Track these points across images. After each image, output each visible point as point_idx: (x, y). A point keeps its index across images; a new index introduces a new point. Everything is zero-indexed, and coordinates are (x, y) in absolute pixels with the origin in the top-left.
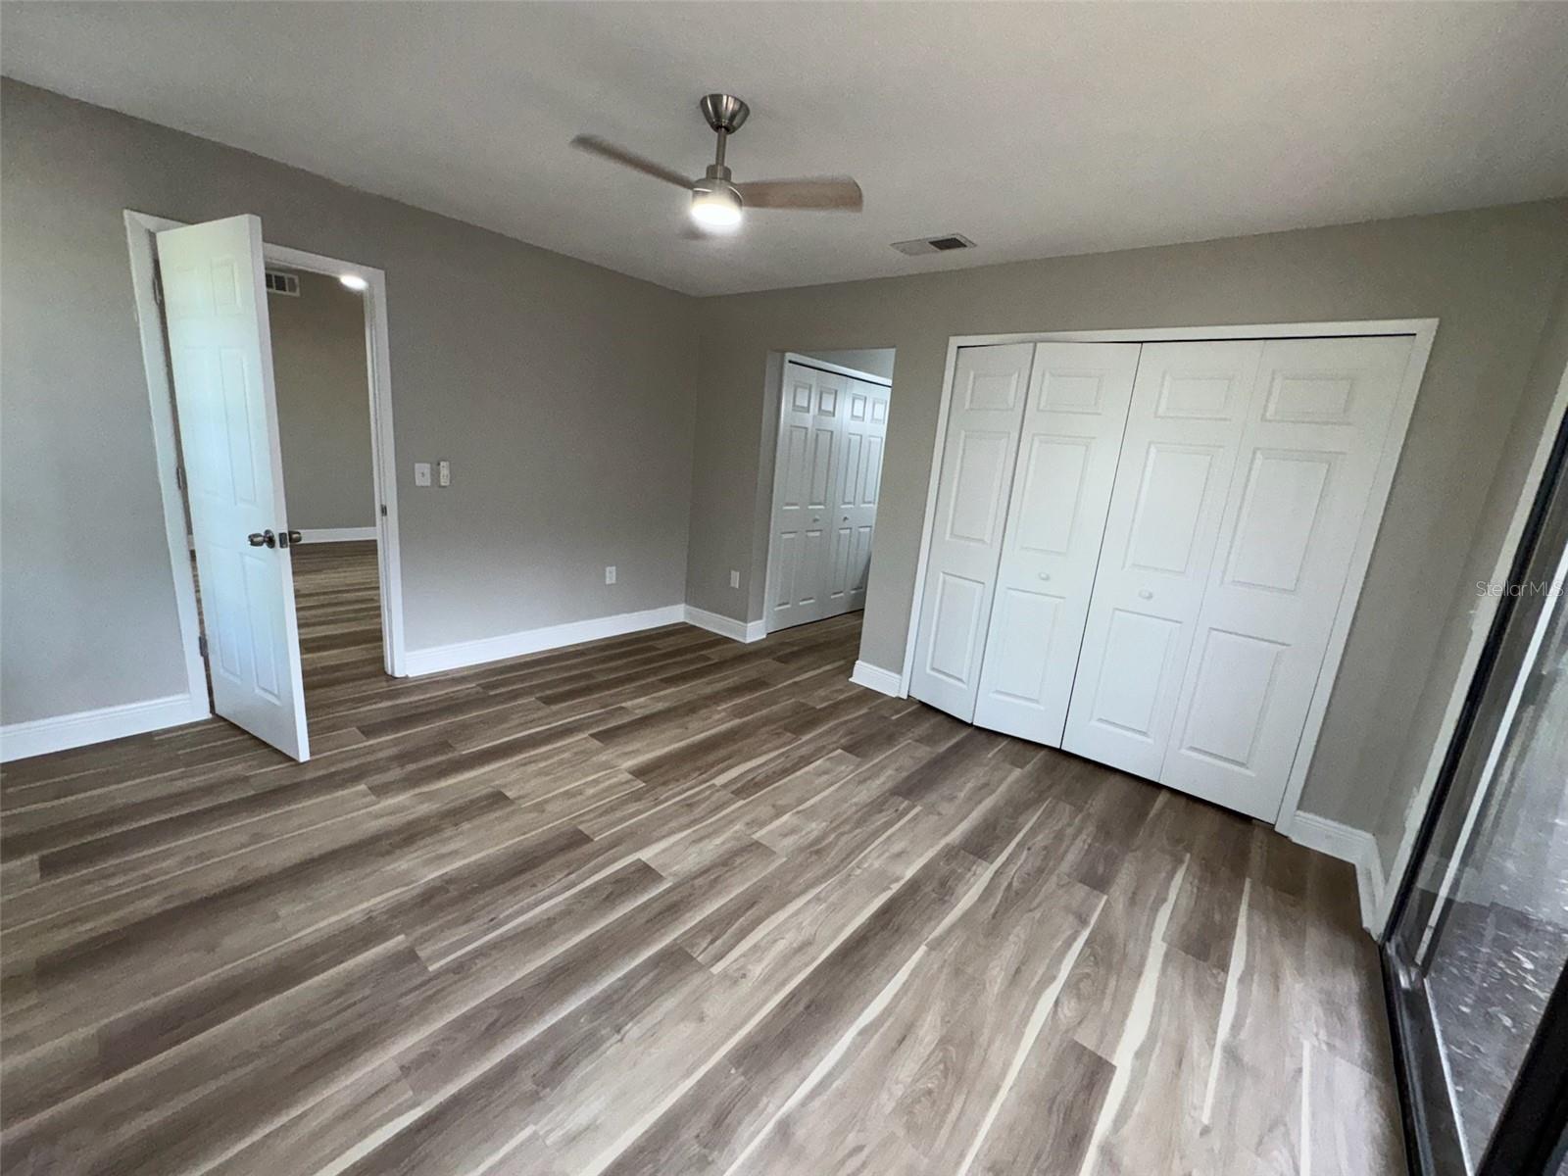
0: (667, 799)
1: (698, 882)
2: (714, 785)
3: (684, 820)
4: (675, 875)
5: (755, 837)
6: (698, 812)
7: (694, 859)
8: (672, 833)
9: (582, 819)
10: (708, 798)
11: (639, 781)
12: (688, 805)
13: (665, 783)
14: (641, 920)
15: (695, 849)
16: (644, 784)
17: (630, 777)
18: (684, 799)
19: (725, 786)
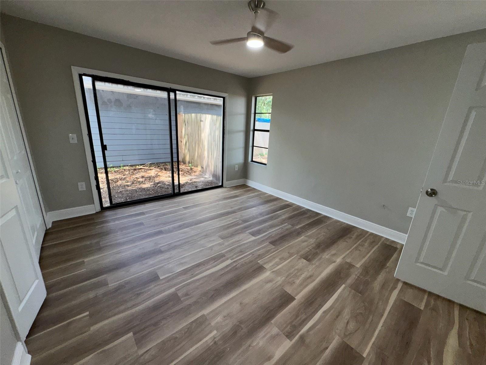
0: (249, 255)
1: (240, 232)
2: (231, 260)
3: (243, 247)
4: (246, 233)
5: (222, 240)
6: (238, 249)
7: (241, 236)
8: (247, 243)
9: (274, 249)
10: (235, 254)
11: (261, 263)
12: (242, 252)
13: (251, 262)
14: (252, 227)
15: (240, 239)
16: (259, 262)
17: (265, 266)
18: (243, 254)
19: (227, 259)
